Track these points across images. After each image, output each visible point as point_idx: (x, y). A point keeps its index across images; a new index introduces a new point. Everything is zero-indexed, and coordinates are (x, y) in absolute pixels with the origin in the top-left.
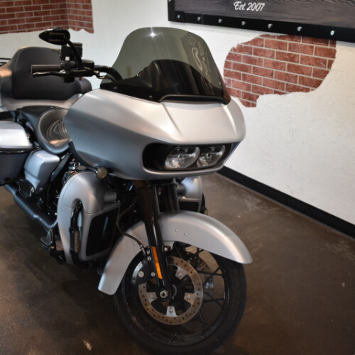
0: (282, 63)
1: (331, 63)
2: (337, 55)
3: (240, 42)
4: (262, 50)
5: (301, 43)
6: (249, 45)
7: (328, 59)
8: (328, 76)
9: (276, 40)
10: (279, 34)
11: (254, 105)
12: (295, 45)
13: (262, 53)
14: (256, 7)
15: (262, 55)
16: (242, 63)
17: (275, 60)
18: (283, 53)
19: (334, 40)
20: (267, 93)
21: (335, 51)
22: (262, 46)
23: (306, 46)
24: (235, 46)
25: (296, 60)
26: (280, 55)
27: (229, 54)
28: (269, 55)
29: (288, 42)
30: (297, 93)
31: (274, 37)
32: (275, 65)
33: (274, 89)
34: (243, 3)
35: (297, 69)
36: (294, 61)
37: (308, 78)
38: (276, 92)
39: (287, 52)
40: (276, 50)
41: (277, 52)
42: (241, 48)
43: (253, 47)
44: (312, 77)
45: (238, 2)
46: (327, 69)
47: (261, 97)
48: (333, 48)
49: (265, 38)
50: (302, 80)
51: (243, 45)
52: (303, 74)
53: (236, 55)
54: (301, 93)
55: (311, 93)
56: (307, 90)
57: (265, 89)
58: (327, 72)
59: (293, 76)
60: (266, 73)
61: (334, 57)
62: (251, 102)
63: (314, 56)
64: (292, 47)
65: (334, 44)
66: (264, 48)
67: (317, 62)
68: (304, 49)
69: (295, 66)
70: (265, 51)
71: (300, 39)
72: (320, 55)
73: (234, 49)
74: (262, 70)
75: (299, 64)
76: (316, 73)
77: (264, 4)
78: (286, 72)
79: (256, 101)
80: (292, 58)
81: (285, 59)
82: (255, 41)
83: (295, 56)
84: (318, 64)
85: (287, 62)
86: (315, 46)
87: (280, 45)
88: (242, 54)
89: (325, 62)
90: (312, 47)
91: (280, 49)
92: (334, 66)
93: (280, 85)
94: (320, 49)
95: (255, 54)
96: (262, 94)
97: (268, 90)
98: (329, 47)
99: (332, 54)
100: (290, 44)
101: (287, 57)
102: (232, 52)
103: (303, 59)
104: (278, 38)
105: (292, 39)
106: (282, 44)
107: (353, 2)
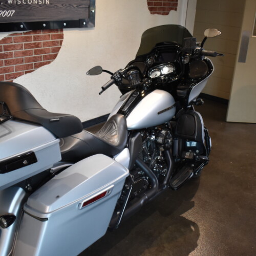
0: (30, 51)
1: (61, 44)
2: (64, 36)
5: (42, 34)
7: (59, 40)
8: (61, 50)
9: (23, 35)
10: (25, 32)
12: (38, 36)
13: (12, 48)
15: (13, 49)
17: (24, 50)
18: (30, 44)
19: (62, 28)
20: (19, 76)
21: (63, 34)
22: (12, 43)
23: (45, 35)
25: (40, 46)
26: (27, 46)
28: (19, 48)
29: (32, 35)
30: (43, 67)
31: (21, 34)
32: (24, 53)
33: (24, 71)
35: (42, 51)
36: (39, 47)
37: (49, 55)
38: (26, 73)
39: (33, 42)
40: (23, 43)
41: (25, 44)
43: (3, 45)
44: (51, 54)
46: (59, 46)
48: (61, 33)
49: (13, 37)
50: (45, 58)
52: (45, 53)
54: (45, 66)
55: (52, 63)
56: (49, 63)
57: (17, 74)
58: (60, 48)
59: (38, 57)
60: (17, 62)
61: (63, 38)
63: (51, 40)
64: (35, 39)
65: (62, 31)
66: (13, 44)
67: (54, 43)
68: (45, 38)
69: (39, 50)
70: (14, 46)
71: (41, 31)
72: (55, 39)
74: (14, 60)
75: (42, 48)
76: (53, 50)
77: (14, 11)
78: (33, 56)
80: (37, 45)
81: (32, 47)
82: (4, 41)
83: (39, 44)
84: (54, 45)
85: (33, 49)
86: (51, 34)
87: (27, 39)
89: (58, 42)
90: (49, 35)
91: (27, 41)
92: (63, 43)
93: (30, 67)
94: (54, 35)
95: (5, 50)
96: (16, 78)
97: (20, 73)
98: (59, 33)
99: (62, 37)
100: (34, 36)
101: (33, 46)
103: (44, 44)
104: (25, 34)
105: (36, 33)
106: (28, 37)
107: (73, 6)
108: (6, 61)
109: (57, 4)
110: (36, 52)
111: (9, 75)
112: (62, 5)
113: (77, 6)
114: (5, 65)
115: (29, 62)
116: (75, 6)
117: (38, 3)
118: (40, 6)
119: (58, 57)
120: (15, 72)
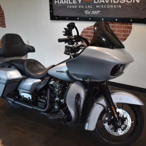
2: (133, 28)
3: (88, 26)
5: (117, 25)
7: (129, 30)
12: (114, 26)
14: (96, 12)
16: (89, 34)
19: (131, 23)
21: (132, 27)
24: (86, 28)
27: (83, 31)
34: (89, 11)
37: (121, 38)
42: (88, 29)
44: (122, 37)
45: (87, 11)
46: (128, 34)
51: (89, 27)
53: (86, 31)
58: (129, 35)
61: (131, 29)
63: (122, 29)
67: (124, 31)
68: (118, 27)
71: (116, 23)
72: (125, 29)
73: (85, 29)
75: (116, 33)
76: (124, 35)
77: (99, 11)
83: (114, 30)
86: (123, 25)
88: (89, 31)
89: (128, 31)
92: (131, 32)
94: (125, 27)
98: (129, 25)
100: (111, 26)
102: (84, 30)
103: (118, 31)
105: (113, 24)
107: (139, 9)
109: (126, 8)
112: (131, 8)
113: (143, 9)
116: (141, 9)
117: (113, 7)
118: (115, 9)
119: (127, 40)
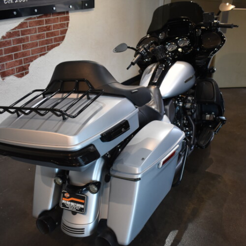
0: (42, 34)
1: (67, 26)
4: (28, 30)
5: (52, 17)
6: (17, 30)
7: (66, 22)
8: (68, 32)
9: (36, 19)
10: (38, 16)
11: (27, 73)
12: (49, 20)
13: (28, 32)
15: (29, 34)
16: (13, 46)
17: (38, 34)
18: (43, 27)
20: (35, 59)
21: (69, 17)
22: (27, 27)
23: (55, 18)
24: (4, 34)
25: (50, 29)
26: (41, 29)
28: (34, 32)
29: (44, 19)
30: (54, 49)
31: (35, 18)
32: (38, 37)
33: (39, 54)
35: (52, 34)
38: (41, 55)
39: (45, 25)
40: (37, 27)
41: (38, 28)
42: (10, 35)
43: (20, 30)
44: (60, 36)
46: (66, 28)
47: (31, 64)
48: (68, 15)
49: (28, 21)
50: (56, 40)
51: (12, 31)
52: (55, 36)
53: (6, 41)
54: (56, 48)
55: (61, 45)
56: (59, 44)
57: (33, 57)
58: (67, 30)
59: (50, 40)
60: (33, 45)
61: (69, 20)
62: (24, 72)
63: (59, 23)
64: (47, 22)
65: (68, 13)
66: (29, 28)
67: (62, 26)
68: (54, 21)
69: (50, 33)
70: (30, 30)
71: (51, 15)
72: (63, 21)
73: (3, 37)
74: (29, 44)
75: (53, 31)
76: (62, 32)
78: (46, 39)
79: (28, 69)
80: (48, 28)
81: (45, 31)
82: (21, 26)
83: (50, 26)
84: (62, 27)
85: (45, 32)
86: (59, 17)
87: (40, 23)
88: (12, 39)
89: (65, 24)
90: (58, 18)
91: (40, 25)
92: (69, 25)
93: (43, 49)
94: (62, 18)
95: (22, 35)
96: (32, 61)
98: (66, 15)
99: (67, 19)
100: (46, 20)
101: (45, 29)
102: (2, 40)
103: (54, 27)
104: (38, 18)
105: (47, 17)
106: (40, 21)
108: (23, 45)
110: (48, 35)
111: (27, 59)
114: (23, 49)
115: (42, 45)
119: (66, 38)
120: (31, 56)
